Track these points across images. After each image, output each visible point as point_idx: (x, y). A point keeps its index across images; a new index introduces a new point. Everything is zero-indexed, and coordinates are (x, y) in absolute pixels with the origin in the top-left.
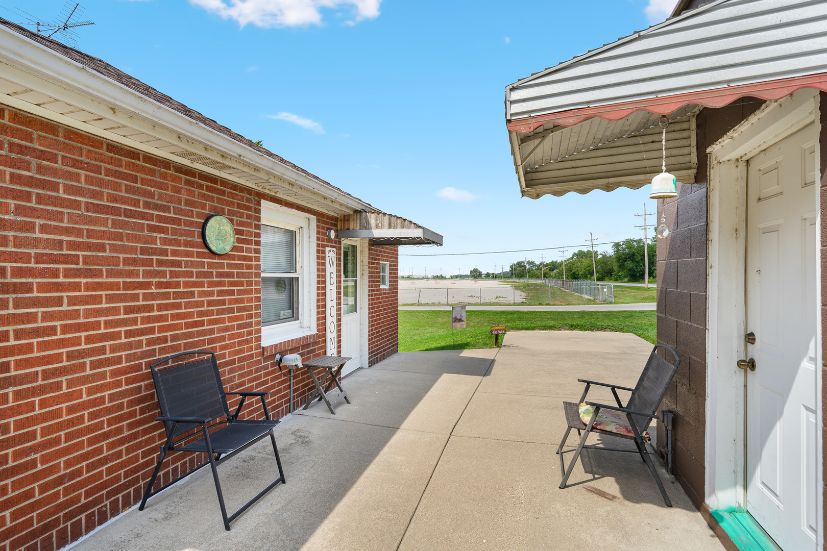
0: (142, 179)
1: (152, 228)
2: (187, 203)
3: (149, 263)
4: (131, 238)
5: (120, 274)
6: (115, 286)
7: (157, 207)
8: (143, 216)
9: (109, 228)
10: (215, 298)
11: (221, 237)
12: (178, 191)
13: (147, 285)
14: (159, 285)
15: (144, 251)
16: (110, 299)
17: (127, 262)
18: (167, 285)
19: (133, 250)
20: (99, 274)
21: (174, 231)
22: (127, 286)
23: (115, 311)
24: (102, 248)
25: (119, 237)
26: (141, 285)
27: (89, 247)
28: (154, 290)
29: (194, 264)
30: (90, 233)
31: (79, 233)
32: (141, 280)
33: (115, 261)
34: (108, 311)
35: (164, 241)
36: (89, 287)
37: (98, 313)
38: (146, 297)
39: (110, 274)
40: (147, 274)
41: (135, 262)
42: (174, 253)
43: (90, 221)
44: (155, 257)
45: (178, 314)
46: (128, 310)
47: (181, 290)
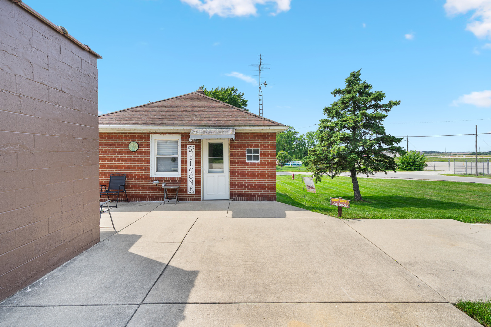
0: (114, 138)
1: (116, 147)
2: (125, 140)
3: (116, 154)
4: (112, 150)
5: (109, 157)
6: (109, 159)
7: (117, 143)
8: (114, 145)
9: (108, 148)
10: (133, 162)
11: (134, 147)
12: (122, 138)
13: (115, 159)
14: (118, 159)
15: (114, 152)
16: (108, 161)
17: (111, 154)
18: (120, 159)
19: (112, 152)
20: (106, 157)
21: (121, 147)
22: (111, 159)
23: (109, 164)
24: (106, 152)
25: (109, 150)
26: (114, 159)
27: (104, 152)
28: (116, 160)
29: (126, 154)
30: (104, 150)
31: (103, 150)
32: (114, 158)
33: (109, 154)
34: (107, 164)
35: (119, 150)
36: (104, 159)
37: (106, 164)
38: (115, 161)
39: (108, 157)
40: (115, 157)
41: (112, 154)
42: (121, 152)
43: (104, 147)
44: (117, 153)
45: (122, 165)
46: (111, 164)
47: (123, 160)
